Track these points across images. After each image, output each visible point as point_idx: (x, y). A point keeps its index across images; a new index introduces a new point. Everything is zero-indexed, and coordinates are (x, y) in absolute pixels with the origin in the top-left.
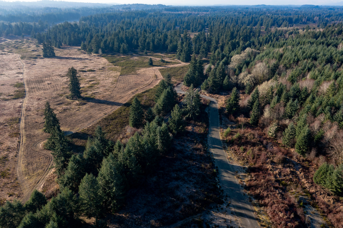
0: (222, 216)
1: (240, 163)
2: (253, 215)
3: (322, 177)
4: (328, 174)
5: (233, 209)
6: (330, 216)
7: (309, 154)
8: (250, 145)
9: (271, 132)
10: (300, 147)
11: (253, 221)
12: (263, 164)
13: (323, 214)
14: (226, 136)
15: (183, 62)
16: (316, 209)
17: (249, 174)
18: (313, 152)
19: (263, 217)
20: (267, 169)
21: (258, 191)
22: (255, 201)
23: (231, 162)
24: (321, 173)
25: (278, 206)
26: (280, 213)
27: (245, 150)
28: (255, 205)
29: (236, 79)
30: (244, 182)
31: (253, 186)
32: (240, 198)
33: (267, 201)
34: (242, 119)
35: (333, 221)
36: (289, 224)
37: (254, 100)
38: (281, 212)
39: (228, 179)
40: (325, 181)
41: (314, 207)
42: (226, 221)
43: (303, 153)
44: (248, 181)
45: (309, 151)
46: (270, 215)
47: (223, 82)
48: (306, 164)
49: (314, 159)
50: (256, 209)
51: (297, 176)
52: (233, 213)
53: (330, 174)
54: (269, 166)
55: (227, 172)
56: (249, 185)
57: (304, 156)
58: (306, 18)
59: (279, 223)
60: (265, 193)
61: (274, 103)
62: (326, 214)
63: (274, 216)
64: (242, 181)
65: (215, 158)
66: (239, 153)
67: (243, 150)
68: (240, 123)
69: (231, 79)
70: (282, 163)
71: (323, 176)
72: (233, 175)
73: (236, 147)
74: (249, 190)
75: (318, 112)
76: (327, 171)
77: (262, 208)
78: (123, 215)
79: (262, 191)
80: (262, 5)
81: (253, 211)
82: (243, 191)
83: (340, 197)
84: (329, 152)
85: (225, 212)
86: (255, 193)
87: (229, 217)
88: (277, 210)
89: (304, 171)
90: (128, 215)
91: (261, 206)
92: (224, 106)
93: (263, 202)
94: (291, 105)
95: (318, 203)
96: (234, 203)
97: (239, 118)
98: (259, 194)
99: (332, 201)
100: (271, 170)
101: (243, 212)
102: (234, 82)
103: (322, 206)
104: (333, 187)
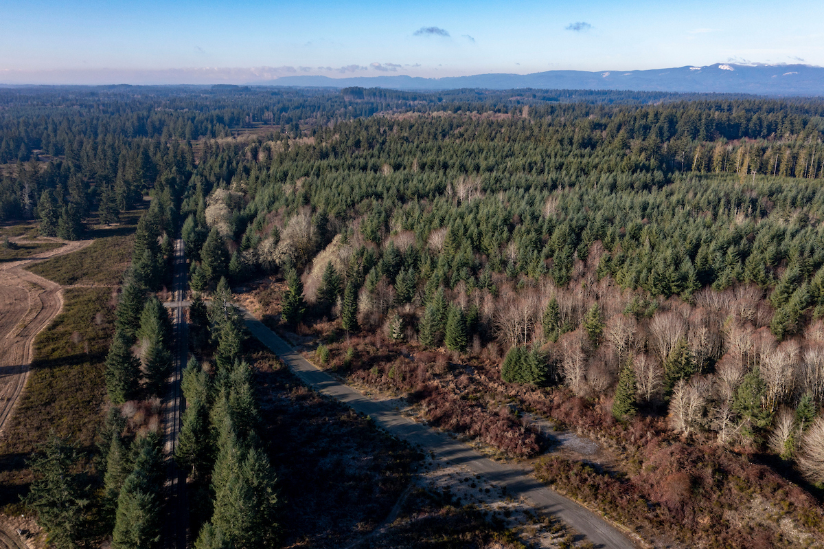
0: (440, 473)
1: (388, 394)
2: (474, 453)
3: (515, 370)
4: (523, 362)
5: (445, 459)
6: (555, 414)
7: (472, 346)
8: (382, 361)
9: (394, 333)
10: (456, 340)
11: (482, 460)
12: (424, 382)
13: (546, 415)
14: (327, 361)
15: (70, 239)
16: (533, 413)
17: (416, 404)
18: (475, 342)
19: (488, 450)
20: (437, 387)
21: (454, 421)
22: (460, 436)
23: (374, 399)
24: (513, 363)
25: (497, 426)
26: (506, 433)
27: (381, 372)
28: (464, 441)
29: (254, 256)
30: (421, 417)
31: (441, 417)
32: (438, 440)
33: (476, 427)
34: (323, 326)
35: (561, 418)
36: (527, 441)
37: (333, 285)
38: (508, 432)
39: (394, 423)
40: (520, 374)
41: (530, 412)
42: (451, 476)
43: (463, 349)
44: (427, 413)
45: (470, 341)
46: (493, 442)
47: (227, 267)
48: (475, 362)
49: (481, 353)
50: (472, 444)
51: (479, 383)
52: (449, 463)
53: (525, 360)
54: (436, 383)
55: (383, 415)
56: (433, 418)
57: (465, 353)
58: (251, 115)
59: (514, 446)
60: (468, 419)
61: (372, 282)
62: (549, 414)
63: (500, 442)
64: (417, 418)
65: (343, 401)
66: (373, 381)
67: (378, 373)
68: (325, 334)
69: (244, 257)
70: (449, 371)
71: (517, 367)
72: (395, 415)
73: (361, 373)
74: (439, 425)
75: (453, 281)
76: (520, 358)
77: (478, 440)
78: (299, 544)
79: (459, 418)
80: (122, 85)
81: (472, 449)
82: (432, 430)
83: (546, 388)
84: (496, 335)
85: (439, 466)
86: (451, 425)
87: (450, 470)
88: (499, 432)
89: (482, 373)
90: (307, 539)
91: (473, 438)
92: (268, 312)
93: (472, 432)
94: (404, 280)
95: (530, 404)
96: (437, 451)
97: (318, 326)
98: (458, 424)
99: (542, 396)
100: (443, 387)
101: (460, 455)
102: (251, 263)
103: (539, 406)
104: (536, 376)
